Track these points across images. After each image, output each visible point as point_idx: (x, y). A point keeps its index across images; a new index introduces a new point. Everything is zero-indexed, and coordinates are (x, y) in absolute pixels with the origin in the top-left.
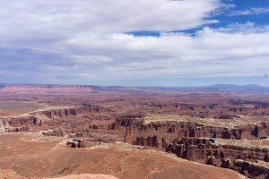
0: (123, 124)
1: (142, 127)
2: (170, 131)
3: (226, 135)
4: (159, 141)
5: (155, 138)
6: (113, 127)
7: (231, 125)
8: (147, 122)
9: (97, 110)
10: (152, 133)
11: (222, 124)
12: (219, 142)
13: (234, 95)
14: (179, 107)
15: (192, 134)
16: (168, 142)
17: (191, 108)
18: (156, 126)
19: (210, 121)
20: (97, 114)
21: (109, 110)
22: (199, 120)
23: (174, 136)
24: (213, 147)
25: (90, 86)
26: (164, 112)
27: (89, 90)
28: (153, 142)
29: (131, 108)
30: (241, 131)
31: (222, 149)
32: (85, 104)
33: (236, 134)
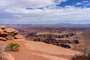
0: (31, 35)
1: (36, 36)
2: (44, 37)
3: (59, 37)
4: (41, 40)
6: (28, 36)
7: (61, 34)
8: (38, 35)
9: (23, 32)
11: (59, 34)
12: (57, 39)
13: (64, 26)
14: (48, 30)
15: (50, 37)
16: (44, 40)
17: (51, 30)
18: (40, 36)
19: (56, 34)
24: (56, 40)
25: (21, 25)
26: (43, 32)
27: (21, 26)
28: (39, 40)
29: (34, 31)
30: (64, 36)
31: (58, 41)
32: (19, 30)
33: (62, 37)
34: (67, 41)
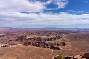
0: (20, 39)
1: (26, 39)
2: (34, 40)
3: (48, 40)
4: (31, 43)
5: (30, 42)
6: (17, 40)
7: (50, 37)
8: (28, 38)
9: (12, 35)
10: (29, 41)
11: (48, 37)
12: (47, 42)
13: (50, 30)
14: (37, 33)
15: (40, 40)
16: (34, 43)
17: (40, 34)
18: (30, 39)
19: (45, 37)
20: (12, 36)
21: (16, 35)
22: (42, 37)
23: (35, 41)
24: (45, 43)
26: (33, 35)
27: (9, 29)
29: (23, 34)
30: (52, 39)
31: (48, 44)
32: (7, 34)
33: (51, 39)
34: (56, 43)
